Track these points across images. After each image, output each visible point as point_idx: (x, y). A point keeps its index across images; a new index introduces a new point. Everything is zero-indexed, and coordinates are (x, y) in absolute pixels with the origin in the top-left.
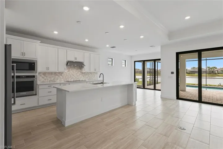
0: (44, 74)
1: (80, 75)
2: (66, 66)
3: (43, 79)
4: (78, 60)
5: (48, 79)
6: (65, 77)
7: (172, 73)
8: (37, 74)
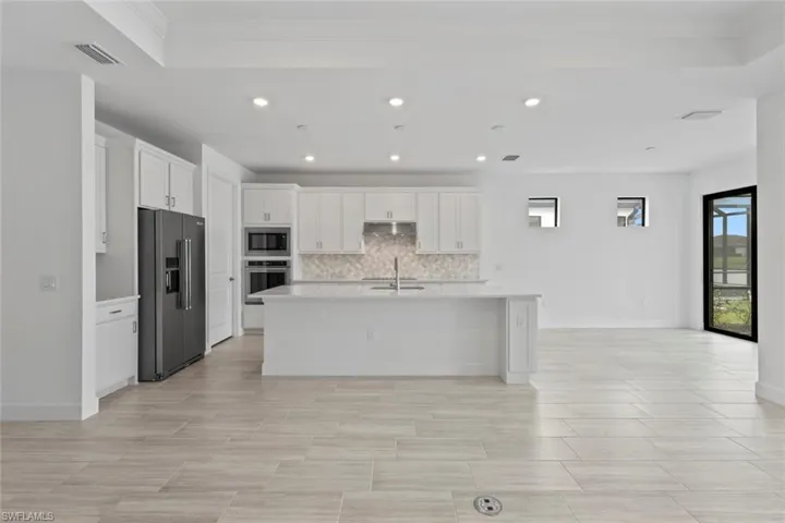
1: (413, 261)
2: (362, 236)
5: (327, 271)
6: (370, 267)
8: (293, 258)
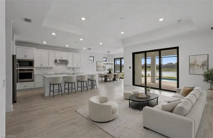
0: (40, 68)
1: (66, 69)
2: (54, 63)
3: (39, 72)
4: (63, 59)
5: (42, 72)
6: (55, 70)
7: (130, 68)
8: (34, 68)
